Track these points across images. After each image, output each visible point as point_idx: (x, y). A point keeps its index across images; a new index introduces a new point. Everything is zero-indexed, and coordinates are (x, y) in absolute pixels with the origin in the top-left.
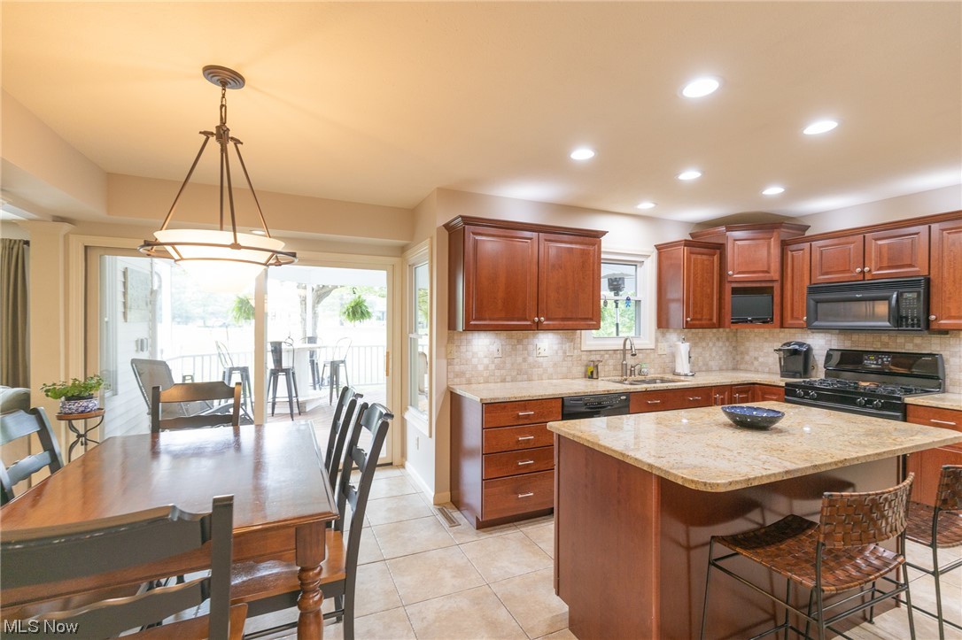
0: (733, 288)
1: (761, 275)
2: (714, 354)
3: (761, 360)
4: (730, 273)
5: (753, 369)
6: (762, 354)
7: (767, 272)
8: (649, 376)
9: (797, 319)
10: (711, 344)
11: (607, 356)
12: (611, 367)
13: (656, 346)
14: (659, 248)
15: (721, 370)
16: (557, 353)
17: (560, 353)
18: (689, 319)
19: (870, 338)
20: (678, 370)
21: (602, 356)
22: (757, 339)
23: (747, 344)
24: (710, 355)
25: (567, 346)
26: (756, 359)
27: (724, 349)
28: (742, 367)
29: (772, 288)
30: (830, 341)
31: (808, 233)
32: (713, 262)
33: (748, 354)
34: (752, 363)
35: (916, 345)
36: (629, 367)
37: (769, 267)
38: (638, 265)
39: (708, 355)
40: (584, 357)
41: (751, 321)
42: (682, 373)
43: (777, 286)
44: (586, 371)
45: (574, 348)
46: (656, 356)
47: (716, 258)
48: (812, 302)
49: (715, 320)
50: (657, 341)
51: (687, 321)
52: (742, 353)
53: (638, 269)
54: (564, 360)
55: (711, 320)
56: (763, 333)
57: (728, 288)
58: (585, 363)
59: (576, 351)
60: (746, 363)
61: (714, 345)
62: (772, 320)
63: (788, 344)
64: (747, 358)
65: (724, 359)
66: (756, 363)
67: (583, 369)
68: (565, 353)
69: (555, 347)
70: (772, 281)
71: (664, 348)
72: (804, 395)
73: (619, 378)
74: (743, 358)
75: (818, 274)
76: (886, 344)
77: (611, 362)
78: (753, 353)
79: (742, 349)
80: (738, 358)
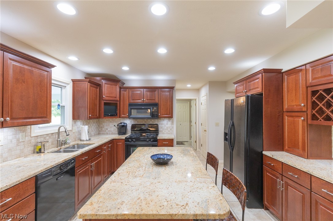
0: (104, 103)
1: (114, 98)
2: (93, 129)
3: (109, 129)
4: (104, 96)
5: (106, 133)
6: (109, 127)
7: (116, 97)
8: (71, 144)
9: (125, 115)
10: (92, 125)
11: (48, 137)
12: (50, 143)
13: (72, 128)
14: (74, 81)
15: (95, 135)
16: (11, 141)
17: (14, 141)
18: (90, 115)
19: (142, 120)
20: (82, 139)
21: (45, 138)
22: (107, 122)
23: (103, 124)
24: (92, 130)
25: (20, 135)
26: (107, 129)
27: (96, 126)
28: (101, 133)
29: (117, 103)
30: (131, 121)
31: (124, 86)
32: (97, 91)
33: (104, 127)
34: (105, 131)
35: (152, 122)
36: (61, 141)
37: (116, 96)
38: (63, 87)
39: (91, 130)
40: (33, 141)
41: (110, 116)
42: (85, 139)
43: (118, 103)
44: (34, 149)
45: (26, 136)
46: (72, 133)
47: (98, 90)
48: (130, 109)
49: (98, 116)
50: (72, 126)
51: (89, 116)
52: (101, 127)
53: (63, 90)
54: (18, 145)
55: (97, 115)
56: (109, 120)
57: (103, 102)
58: (34, 144)
59: (27, 138)
60: (103, 131)
61: (93, 125)
62: (117, 115)
63: (121, 123)
64: (103, 129)
65: (96, 130)
66: (107, 131)
67: (32, 148)
68: (18, 140)
69: (10, 137)
70: (117, 101)
71: (75, 129)
72: (132, 141)
73: (56, 149)
74: (102, 129)
75: (131, 100)
76: (146, 122)
77: (50, 141)
78: (106, 127)
79: (102, 126)
80: (100, 129)
